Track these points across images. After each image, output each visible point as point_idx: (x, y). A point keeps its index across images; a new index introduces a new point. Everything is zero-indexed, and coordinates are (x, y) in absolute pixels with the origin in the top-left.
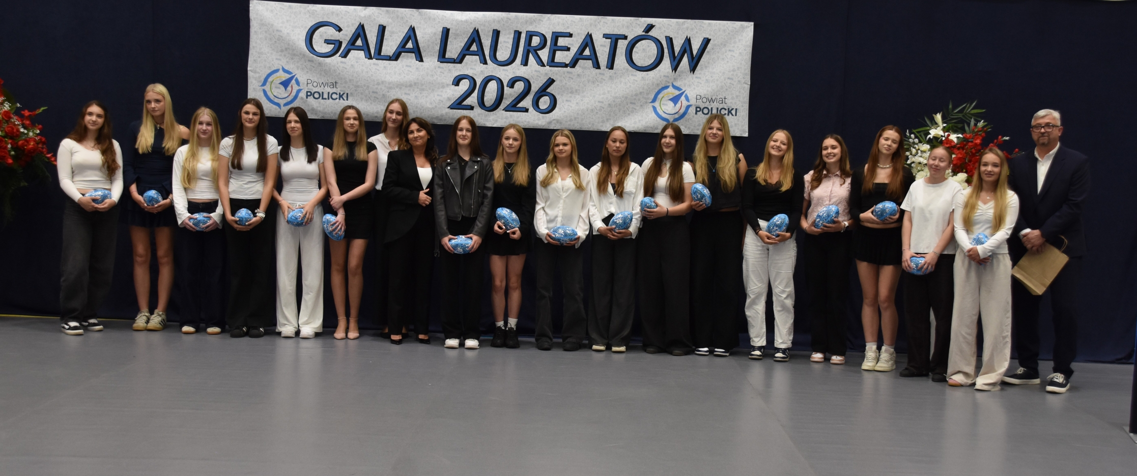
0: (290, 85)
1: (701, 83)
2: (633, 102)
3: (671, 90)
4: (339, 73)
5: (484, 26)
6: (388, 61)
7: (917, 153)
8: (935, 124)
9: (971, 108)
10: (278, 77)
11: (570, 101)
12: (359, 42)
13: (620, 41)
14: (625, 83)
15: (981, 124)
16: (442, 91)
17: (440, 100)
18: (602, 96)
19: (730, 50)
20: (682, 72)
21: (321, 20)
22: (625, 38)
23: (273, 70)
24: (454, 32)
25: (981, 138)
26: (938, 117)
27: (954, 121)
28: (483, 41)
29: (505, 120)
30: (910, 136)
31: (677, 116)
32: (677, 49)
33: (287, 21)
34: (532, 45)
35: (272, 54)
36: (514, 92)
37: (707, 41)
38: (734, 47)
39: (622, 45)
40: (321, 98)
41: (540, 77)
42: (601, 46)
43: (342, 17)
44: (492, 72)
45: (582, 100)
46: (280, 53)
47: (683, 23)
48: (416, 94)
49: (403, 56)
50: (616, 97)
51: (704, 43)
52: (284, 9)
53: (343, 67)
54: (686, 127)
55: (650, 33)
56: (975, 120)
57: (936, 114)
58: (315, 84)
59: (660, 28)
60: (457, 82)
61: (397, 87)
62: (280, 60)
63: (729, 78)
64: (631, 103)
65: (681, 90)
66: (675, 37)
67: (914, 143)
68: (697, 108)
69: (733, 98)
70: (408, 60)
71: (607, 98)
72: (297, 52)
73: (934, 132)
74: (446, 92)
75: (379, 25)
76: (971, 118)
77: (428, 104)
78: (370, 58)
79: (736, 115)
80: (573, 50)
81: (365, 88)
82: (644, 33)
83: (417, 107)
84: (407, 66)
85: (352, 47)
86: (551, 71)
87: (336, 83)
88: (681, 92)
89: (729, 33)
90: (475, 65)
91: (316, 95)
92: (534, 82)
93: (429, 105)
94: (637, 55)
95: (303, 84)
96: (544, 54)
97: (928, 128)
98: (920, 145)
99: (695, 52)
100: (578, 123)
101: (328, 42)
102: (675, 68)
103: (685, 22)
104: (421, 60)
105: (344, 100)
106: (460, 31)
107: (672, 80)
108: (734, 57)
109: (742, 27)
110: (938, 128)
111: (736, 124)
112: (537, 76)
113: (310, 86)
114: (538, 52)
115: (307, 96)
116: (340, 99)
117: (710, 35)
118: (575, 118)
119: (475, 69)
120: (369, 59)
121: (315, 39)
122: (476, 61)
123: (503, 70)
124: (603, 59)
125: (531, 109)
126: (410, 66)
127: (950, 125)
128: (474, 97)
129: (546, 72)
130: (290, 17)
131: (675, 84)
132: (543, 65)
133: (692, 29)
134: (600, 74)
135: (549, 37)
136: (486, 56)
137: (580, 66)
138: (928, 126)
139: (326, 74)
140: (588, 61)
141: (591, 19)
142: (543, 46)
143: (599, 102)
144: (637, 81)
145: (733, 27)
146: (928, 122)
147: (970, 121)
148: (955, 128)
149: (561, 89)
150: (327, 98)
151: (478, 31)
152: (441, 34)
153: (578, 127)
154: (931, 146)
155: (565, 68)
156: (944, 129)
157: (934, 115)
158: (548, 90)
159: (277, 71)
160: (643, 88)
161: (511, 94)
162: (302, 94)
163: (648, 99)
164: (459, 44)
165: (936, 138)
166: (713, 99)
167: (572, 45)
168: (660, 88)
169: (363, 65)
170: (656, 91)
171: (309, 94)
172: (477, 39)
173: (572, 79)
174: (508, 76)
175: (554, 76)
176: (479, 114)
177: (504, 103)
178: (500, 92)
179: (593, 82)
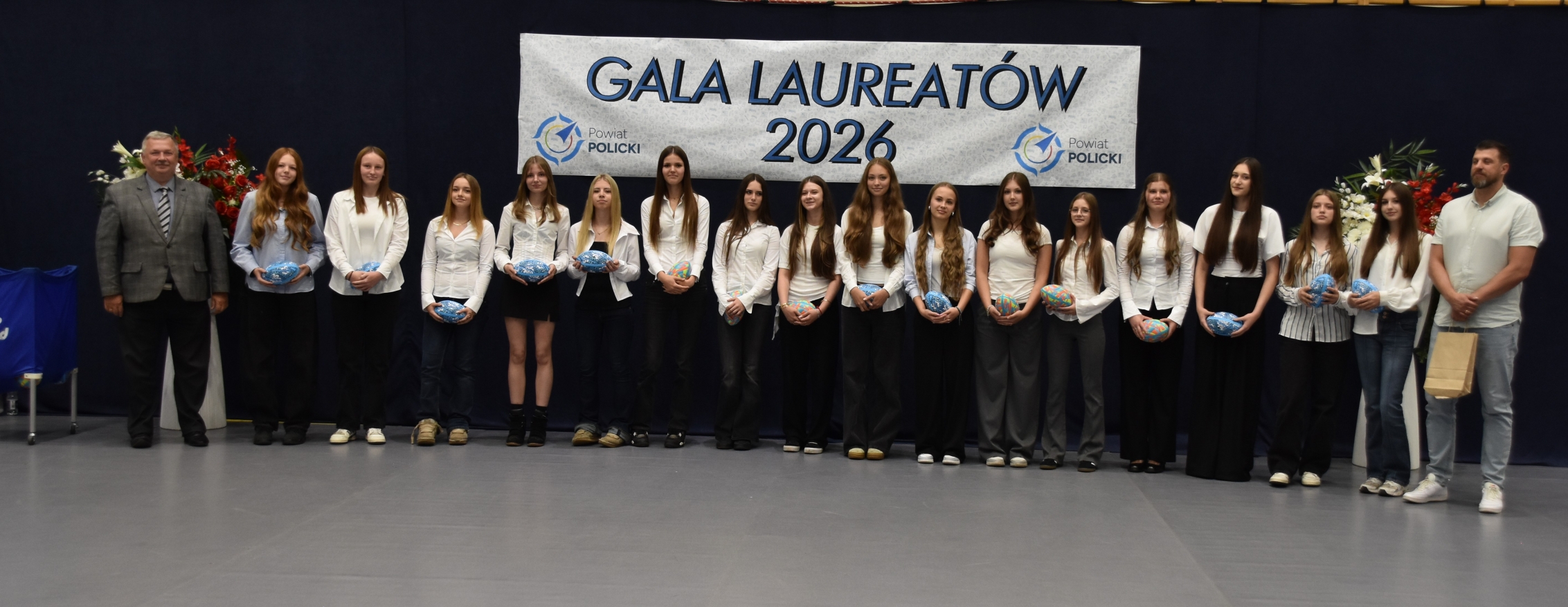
0: (569, 136)
1: (1075, 124)
2: (991, 148)
3: (1038, 132)
4: (629, 120)
5: (806, 57)
6: (687, 104)
7: (1349, 206)
8: (1372, 169)
9: (1418, 148)
10: (554, 127)
11: (913, 149)
12: (652, 82)
13: (973, 73)
14: (981, 125)
15: (1430, 168)
16: (754, 140)
17: (752, 150)
18: (952, 141)
19: (1111, 82)
20: (1051, 110)
21: (606, 56)
22: (980, 68)
23: (548, 118)
24: (768, 66)
25: (1430, 185)
26: (1376, 161)
27: (1395, 165)
28: (804, 76)
29: (832, 174)
30: (1340, 185)
31: (1045, 165)
32: (1045, 81)
33: (565, 57)
34: (864, 80)
35: (547, 98)
36: (843, 139)
37: (1082, 71)
38: (1115, 77)
39: (976, 78)
40: (607, 150)
41: (875, 120)
42: (950, 79)
43: (631, 51)
44: (816, 114)
45: (927, 147)
46: (557, 97)
47: (1052, 49)
48: (723, 144)
49: (707, 97)
50: (970, 143)
51: (1079, 73)
52: (561, 43)
53: (634, 112)
54: (1057, 178)
55: (1012, 63)
56: (1423, 163)
57: (1373, 156)
58: (599, 134)
59: (1023, 56)
60: (773, 127)
61: (699, 135)
62: (557, 105)
63: (1110, 117)
64: (988, 150)
65: (1051, 132)
66: (1042, 67)
67: (1345, 194)
68: (1070, 154)
69: (1115, 141)
70: (712, 102)
71: (958, 144)
72: (577, 95)
73: (1372, 179)
74: (759, 140)
75: (677, 60)
76: (1418, 161)
77: (737, 155)
78: (666, 100)
79: (1120, 162)
80: (916, 86)
81: (660, 137)
82: (1003, 63)
83: (724, 160)
84: (711, 109)
85: (644, 88)
86: (888, 111)
87: (625, 132)
88: (1050, 134)
89: (1110, 60)
90: (794, 106)
91: (601, 148)
92: (867, 126)
93: (738, 157)
94: (995, 89)
95: (585, 133)
96: (880, 91)
97: (1364, 174)
98: (1353, 195)
99: (1067, 85)
100: (922, 175)
101: (614, 82)
102: (1043, 106)
103: (1054, 47)
104: (729, 102)
105: (634, 152)
106: (776, 65)
107: (1040, 120)
108: (1117, 89)
109: (1126, 52)
110: (1376, 174)
111: (1119, 174)
112: (872, 118)
113: (593, 136)
114: (872, 88)
115: (590, 149)
116: (629, 152)
117: (1086, 63)
118: (919, 170)
119: (794, 111)
120: (664, 101)
121: (599, 79)
122: (796, 101)
123: (830, 112)
124: (953, 96)
126: (715, 110)
127: (1392, 170)
128: (793, 146)
129: (883, 113)
130: (569, 52)
131: (1042, 125)
132: (879, 105)
133: (1063, 56)
134: (949, 114)
135: (885, 70)
136: (808, 95)
137: (924, 106)
138: (1363, 171)
139: (613, 121)
140: (934, 98)
141: (937, 46)
142: (878, 80)
143: (948, 149)
144: (995, 122)
145: (1114, 53)
146: (1363, 166)
147: (1417, 165)
148: (1398, 174)
149: (901, 134)
150: (614, 150)
151: (797, 65)
152: (752, 69)
153: (922, 181)
154: (1366, 196)
155: (905, 108)
156: (1384, 176)
157: (1371, 158)
158: (886, 136)
159: (553, 119)
160: (1003, 131)
161: (839, 142)
162: (584, 147)
163: (1010, 144)
164: (775, 81)
165: (1373, 187)
166: (1091, 142)
167: (914, 79)
168: (1024, 130)
169: (657, 110)
170: (1020, 134)
171: (592, 146)
172: (796, 74)
173: (915, 121)
174: (835, 119)
175: (891, 117)
176: (800, 167)
177: (831, 152)
178: (826, 139)
179: (941, 125)
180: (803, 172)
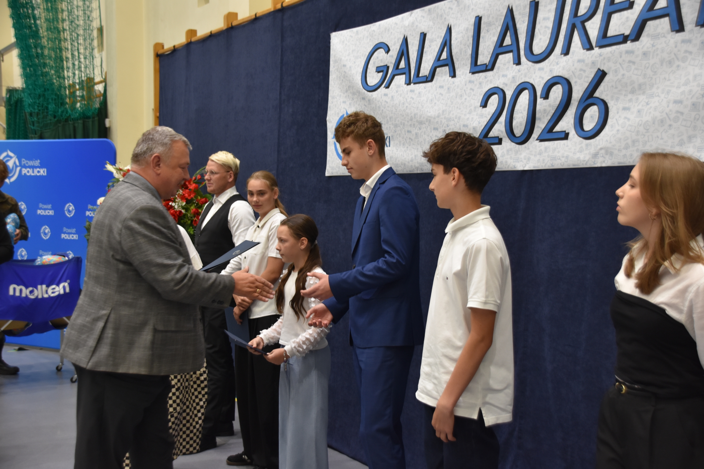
4: (382, 110)
6: (424, 84)
11: (630, 109)
12: (402, 64)
18: (683, 89)
21: (377, 42)
24: (486, 19)
28: (518, 26)
29: (538, 158)
33: (353, 51)
34: (579, 14)
35: (340, 96)
36: (550, 105)
41: (584, 71)
43: (392, 33)
44: (525, 76)
45: (647, 104)
46: (345, 94)
48: (444, 128)
49: (438, 73)
52: (352, 37)
53: (385, 101)
60: (486, 101)
61: (427, 120)
62: (345, 102)
70: (442, 78)
71: (691, 91)
72: (355, 89)
74: (473, 119)
75: (421, 34)
78: (409, 83)
80: (639, 4)
81: (401, 127)
84: (440, 87)
85: (396, 72)
86: (600, 55)
90: (507, 69)
92: (576, 82)
96: (594, 26)
100: (637, 150)
101: (379, 70)
104: (454, 75)
106: (493, 17)
112: (581, 70)
114: (586, 24)
118: (634, 142)
119: (506, 76)
120: (407, 85)
121: (369, 69)
122: (509, 61)
123: (539, 69)
125: (573, 134)
126: (442, 87)
128: (501, 123)
129: (595, 59)
130: (356, 45)
132: (591, 47)
134: (683, 41)
136: (521, 51)
137: (648, 35)
140: (663, 20)
142: (594, 10)
143: (676, 102)
149: (616, 88)
151: (512, 11)
152: (473, 29)
155: (622, 45)
158: (597, 94)
161: (545, 110)
164: (492, 39)
169: (401, 95)
172: (511, 24)
173: (634, 63)
174: (543, 78)
175: (604, 64)
176: (508, 151)
177: (538, 127)
178: (532, 108)
179: (670, 63)
180: (511, 158)
